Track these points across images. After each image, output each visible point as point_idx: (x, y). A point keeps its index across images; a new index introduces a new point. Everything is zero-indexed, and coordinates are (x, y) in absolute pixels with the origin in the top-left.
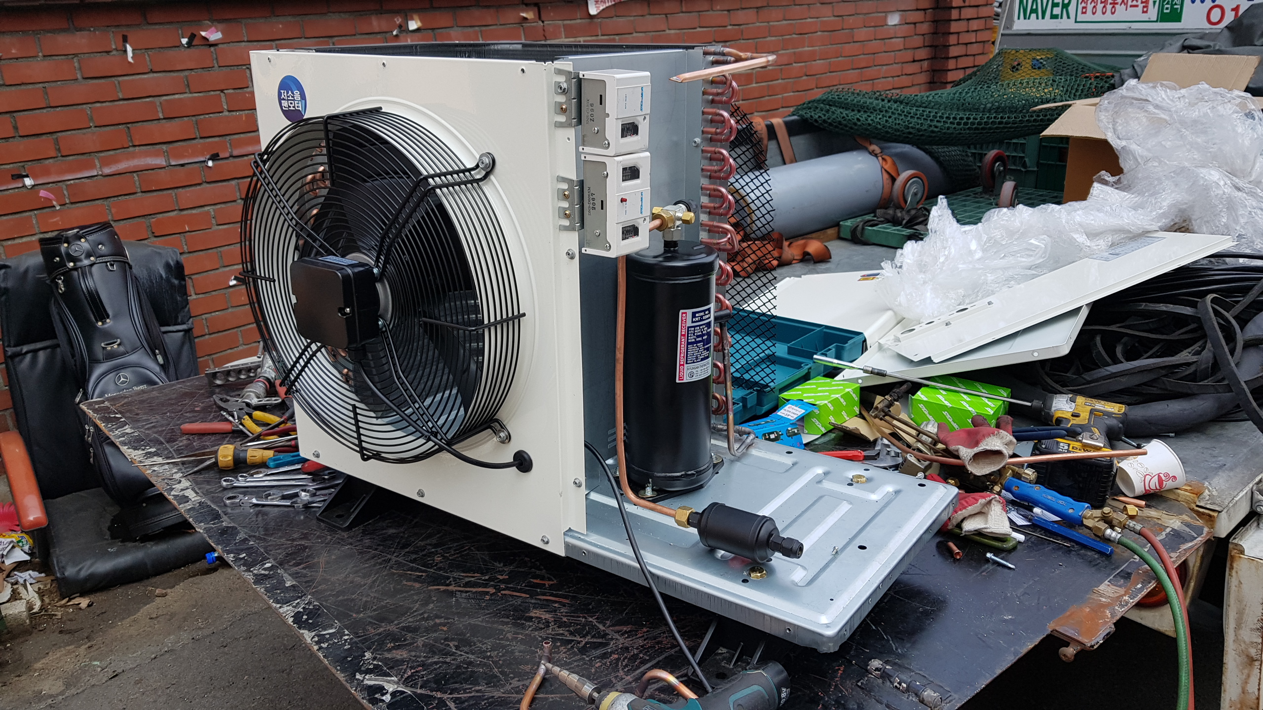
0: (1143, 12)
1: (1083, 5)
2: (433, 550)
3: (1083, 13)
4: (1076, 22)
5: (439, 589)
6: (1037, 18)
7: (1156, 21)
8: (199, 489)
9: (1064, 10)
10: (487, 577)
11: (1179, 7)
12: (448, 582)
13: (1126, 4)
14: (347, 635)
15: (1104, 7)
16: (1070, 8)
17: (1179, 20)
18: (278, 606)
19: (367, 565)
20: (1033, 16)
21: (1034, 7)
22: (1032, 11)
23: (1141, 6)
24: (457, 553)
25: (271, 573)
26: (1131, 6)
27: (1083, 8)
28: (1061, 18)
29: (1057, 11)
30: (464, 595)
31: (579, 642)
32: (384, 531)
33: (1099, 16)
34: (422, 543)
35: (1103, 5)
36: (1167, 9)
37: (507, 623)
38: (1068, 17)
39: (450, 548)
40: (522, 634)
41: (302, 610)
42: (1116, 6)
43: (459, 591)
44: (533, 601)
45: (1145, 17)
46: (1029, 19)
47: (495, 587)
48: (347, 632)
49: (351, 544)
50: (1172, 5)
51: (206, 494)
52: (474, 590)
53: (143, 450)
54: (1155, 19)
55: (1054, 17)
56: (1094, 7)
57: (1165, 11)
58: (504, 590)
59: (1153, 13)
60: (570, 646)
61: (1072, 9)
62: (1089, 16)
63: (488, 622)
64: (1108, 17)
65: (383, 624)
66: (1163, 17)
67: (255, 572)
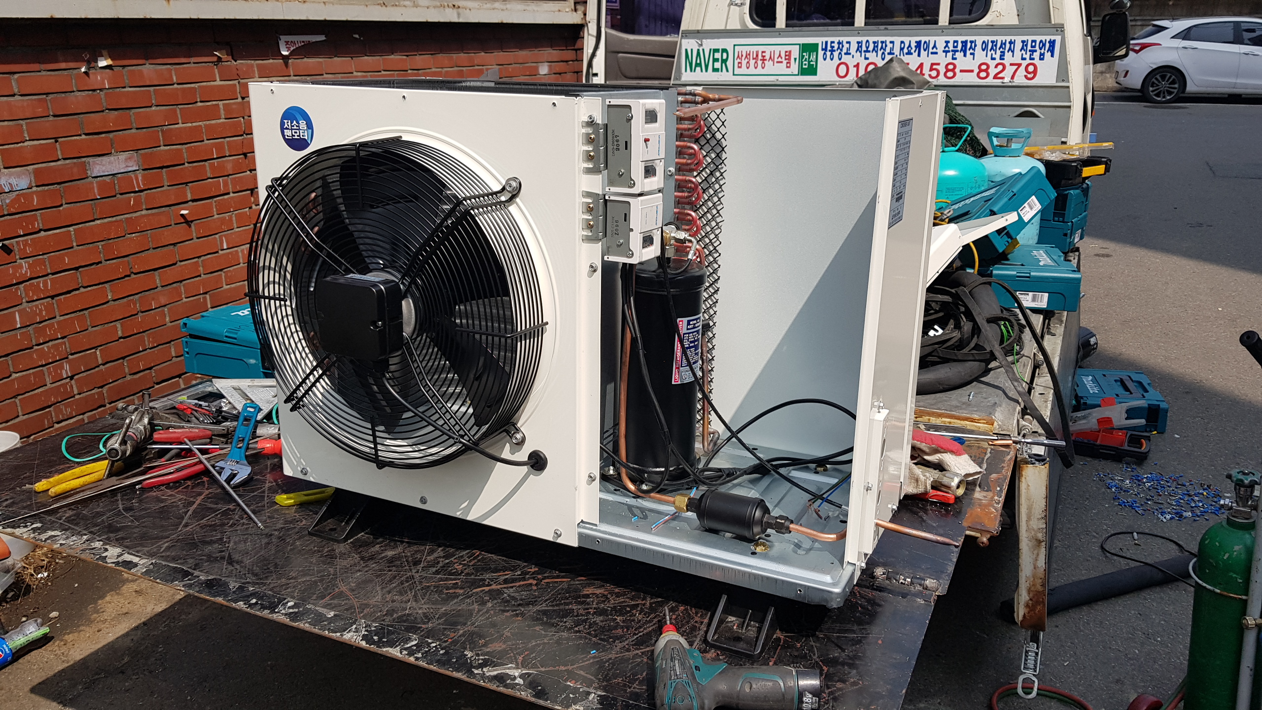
0: (787, 67)
1: (739, 60)
2: (447, 561)
3: (739, 67)
4: (734, 75)
5: (483, 590)
6: (702, 71)
7: (798, 75)
8: (137, 552)
9: (724, 65)
10: (519, 573)
11: (814, 63)
12: (487, 583)
13: (773, 61)
14: (433, 643)
15: (756, 62)
16: (728, 63)
17: (815, 73)
18: (338, 634)
19: (394, 585)
20: (698, 69)
21: (698, 62)
22: (697, 65)
23: (785, 62)
24: (473, 559)
25: (301, 609)
26: (778, 62)
27: (739, 63)
28: (722, 71)
29: (717, 65)
30: (511, 590)
31: (644, 605)
32: (383, 555)
33: (752, 70)
34: (432, 558)
35: (754, 61)
36: (805, 65)
37: (571, 603)
38: (727, 71)
39: (462, 557)
40: (591, 608)
41: (366, 633)
42: (765, 62)
43: (505, 588)
44: (577, 583)
45: (788, 71)
46: (695, 71)
47: (534, 578)
48: (430, 641)
49: (359, 571)
50: (809, 62)
51: (151, 555)
52: (518, 584)
53: (26, 526)
54: (797, 73)
55: (715, 70)
56: (748, 62)
57: (804, 67)
58: (543, 579)
59: (795, 68)
60: (639, 609)
61: (730, 63)
62: (744, 70)
63: (553, 606)
64: (759, 70)
65: (459, 627)
66: (803, 72)
67: (283, 611)
